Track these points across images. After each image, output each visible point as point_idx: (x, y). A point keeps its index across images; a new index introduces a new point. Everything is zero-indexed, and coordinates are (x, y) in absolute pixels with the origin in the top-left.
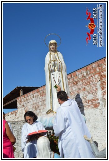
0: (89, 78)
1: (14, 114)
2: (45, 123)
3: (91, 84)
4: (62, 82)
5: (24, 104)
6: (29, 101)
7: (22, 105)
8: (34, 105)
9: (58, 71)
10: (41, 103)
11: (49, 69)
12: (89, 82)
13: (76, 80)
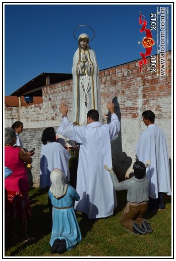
0: (130, 80)
3: (132, 87)
5: (51, 97)
6: (56, 95)
7: (48, 98)
9: (88, 74)
11: (77, 72)
13: (114, 78)
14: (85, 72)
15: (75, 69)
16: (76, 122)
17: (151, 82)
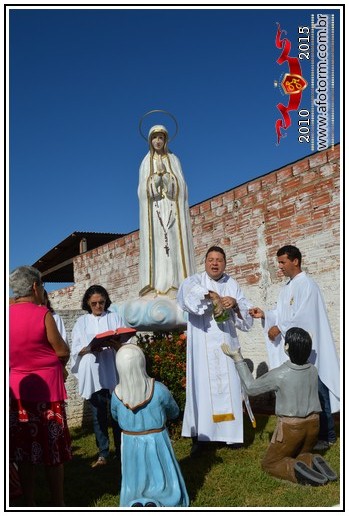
0: (240, 216)
1: (66, 296)
2: (135, 316)
3: (244, 229)
4: (176, 225)
5: (90, 271)
6: (100, 266)
7: (85, 274)
8: (113, 276)
9: (169, 197)
10: (128, 270)
11: (148, 192)
12: (240, 225)
13: (209, 219)
14: (164, 193)
15: (145, 188)
16: (149, 286)
17: (281, 213)
